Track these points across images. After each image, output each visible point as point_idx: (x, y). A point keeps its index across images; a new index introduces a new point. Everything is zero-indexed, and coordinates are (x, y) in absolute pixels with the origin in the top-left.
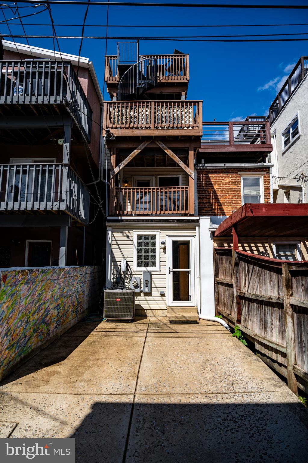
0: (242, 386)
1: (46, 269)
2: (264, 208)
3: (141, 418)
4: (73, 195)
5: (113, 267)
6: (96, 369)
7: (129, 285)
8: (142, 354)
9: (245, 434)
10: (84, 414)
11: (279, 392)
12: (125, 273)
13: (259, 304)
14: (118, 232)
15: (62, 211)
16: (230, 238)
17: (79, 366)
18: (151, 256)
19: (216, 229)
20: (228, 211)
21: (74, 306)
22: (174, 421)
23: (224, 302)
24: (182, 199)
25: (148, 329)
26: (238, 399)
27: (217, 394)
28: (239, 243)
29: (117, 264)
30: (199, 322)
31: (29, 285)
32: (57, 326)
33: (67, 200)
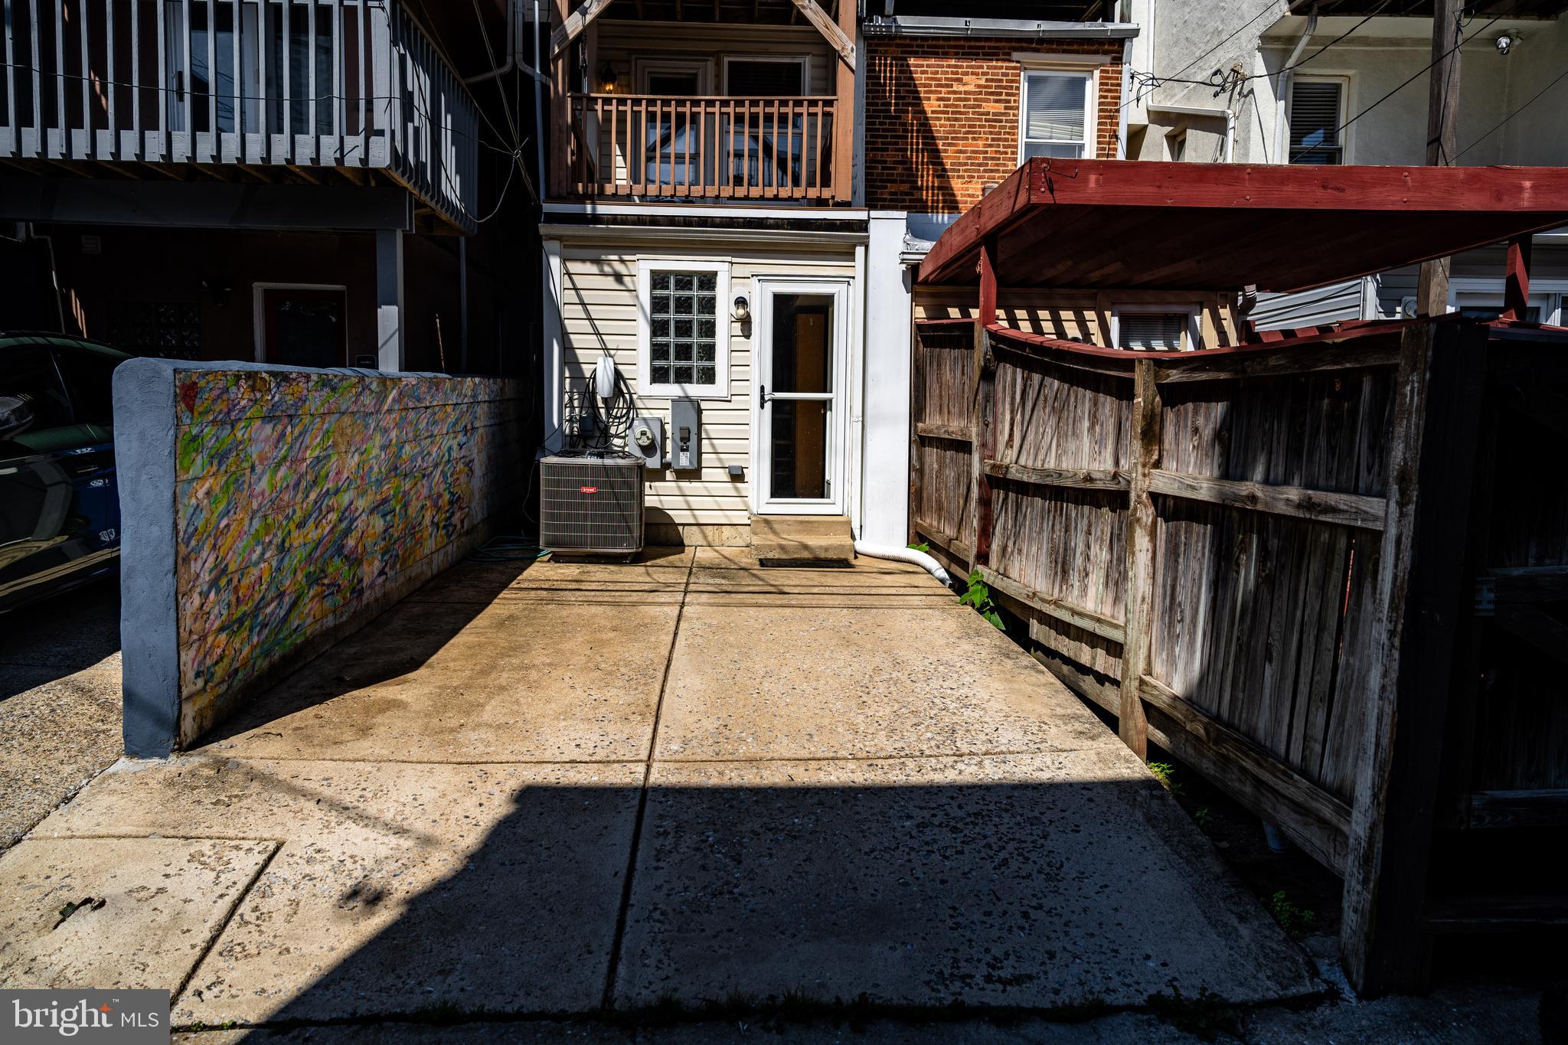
0: (982, 737)
1: (336, 376)
2: (1093, 178)
3: (668, 824)
4: (416, 113)
5: (568, 381)
6: (521, 692)
7: (626, 445)
8: (671, 652)
9: (982, 859)
10: (490, 817)
11: (1093, 752)
12: (611, 404)
13: (1050, 501)
14: (583, 261)
15: (376, 171)
16: (969, 288)
17: (468, 687)
18: (700, 346)
19: (923, 257)
20: (969, 196)
21: (439, 509)
22: (770, 830)
23: (939, 502)
24: (812, 148)
25: (687, 584)
26: (968, 773)
27: (902, 760)
28: (998, 307)
29: (581, 370)
30: (854, 562)
31: (280, 427)
32: (387, 570)
33: (393, 132)
